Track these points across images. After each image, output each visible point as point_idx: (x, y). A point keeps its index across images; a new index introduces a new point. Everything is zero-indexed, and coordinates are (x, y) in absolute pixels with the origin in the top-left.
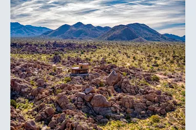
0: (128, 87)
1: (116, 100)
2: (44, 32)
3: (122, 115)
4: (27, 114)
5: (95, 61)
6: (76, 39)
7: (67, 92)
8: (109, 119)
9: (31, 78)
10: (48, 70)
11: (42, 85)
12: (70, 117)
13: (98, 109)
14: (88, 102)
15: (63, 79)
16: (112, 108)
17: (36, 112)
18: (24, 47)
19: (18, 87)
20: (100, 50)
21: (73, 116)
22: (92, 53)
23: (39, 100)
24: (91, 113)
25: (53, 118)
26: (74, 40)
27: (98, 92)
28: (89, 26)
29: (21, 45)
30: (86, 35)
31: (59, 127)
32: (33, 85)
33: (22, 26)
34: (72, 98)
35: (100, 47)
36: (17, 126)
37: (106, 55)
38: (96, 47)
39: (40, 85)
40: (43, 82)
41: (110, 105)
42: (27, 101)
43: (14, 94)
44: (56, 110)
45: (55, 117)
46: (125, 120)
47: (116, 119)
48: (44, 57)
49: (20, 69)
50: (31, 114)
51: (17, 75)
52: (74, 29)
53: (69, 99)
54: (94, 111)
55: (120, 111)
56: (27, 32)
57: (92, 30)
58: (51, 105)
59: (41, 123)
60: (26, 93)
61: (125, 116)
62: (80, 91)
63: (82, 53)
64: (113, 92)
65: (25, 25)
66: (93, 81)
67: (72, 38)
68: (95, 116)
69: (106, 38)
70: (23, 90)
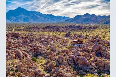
0: (105, 54)
1: (94, 61)
2: (66, 20)
3: (96, 70)
4: (40, 66)
5: (91, 37)
6: (84, 23)
7: (65, 54)
8: (87, 73)
9: (49, 46)
10: (60, 41)
11: (53, 50)
12: (62, 70)
13: (81, 66)
14: (76, 61)
15: (67, 47)
16: (90, 66)
17: (45, 65)
18: (53, 28)
19: (40, 50)
20: (97, 30)
21: (64, 69)
22: (91, 32)
23: (49, 58)
24: (77, 68)
25: (53, 69)
26: (83, 24)
27: (83, 56)
28: (93, 15)
29: (51, 27)
30: (91, 21)
31: (55, 75)
32: (48, 50)
33: (55, 16)
34: (67, 58)
35: (98, 28)
36: (31, 72)
37: (100, 33)
38: (95, 28)
39: (52, 50)
40: (54, 48)
41: (89, 64)
42: (43, 58)
43: (37, 54)
44: (56, 65)
45: (54, 69)
46: (97, 74)
47: (91, 73)
48: (62, 34)
49: (44, 40)
50: (42, 66)
51: (41, 44)
52: (84, 17)
53: (65, 58)
54: (79, 67)
55: (95, 68)
56: (57, 20)
57: (95, 18)
58: (54, 61)
59: (46, 72)
60: (43, 54)
61: (98, 71)
62: (73, 54)
63: (85, 32)
64: (94, 56)
65: (56, 16)
66: (84, 49)
67: (82, 23)
68: (78, 70)
69: (103, 22)
70: (42, 52)
